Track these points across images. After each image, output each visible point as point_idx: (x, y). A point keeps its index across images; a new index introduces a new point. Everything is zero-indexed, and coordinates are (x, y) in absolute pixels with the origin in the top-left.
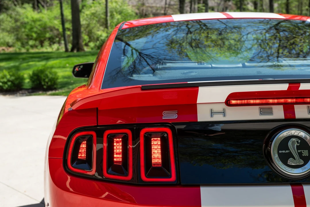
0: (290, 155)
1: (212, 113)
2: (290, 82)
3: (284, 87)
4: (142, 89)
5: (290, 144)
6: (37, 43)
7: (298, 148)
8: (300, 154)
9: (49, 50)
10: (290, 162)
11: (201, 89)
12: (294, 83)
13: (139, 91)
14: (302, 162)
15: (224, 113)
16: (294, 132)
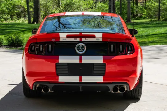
0: (80, 49)
1: (63, 39)
2: (80, 32)
3: (79, 34)
4: (47, 33)
5: (80, 47)
6: (9, 17)
7: (82, 47)
8: (82, 49)
9: (17, 22)
10: (80, 50)
11: (60, 33)
12: (81, 33)
13: (46, 34)
14: (82, 51)
15: (66, 39)
16: (81, 44)
